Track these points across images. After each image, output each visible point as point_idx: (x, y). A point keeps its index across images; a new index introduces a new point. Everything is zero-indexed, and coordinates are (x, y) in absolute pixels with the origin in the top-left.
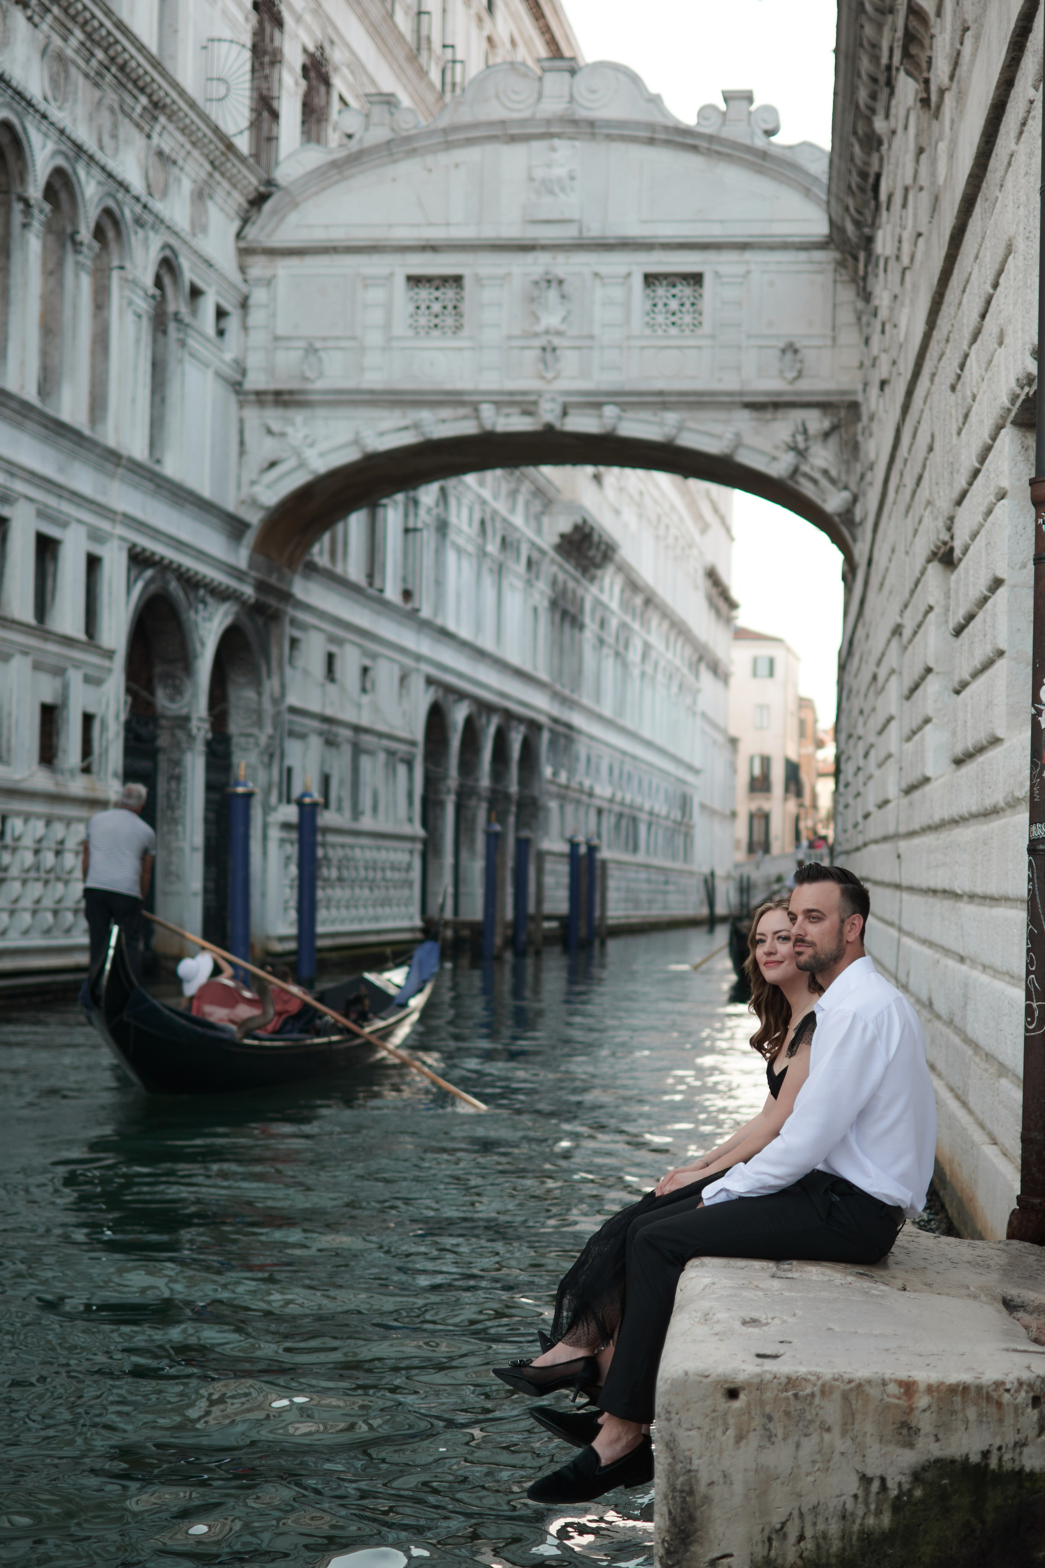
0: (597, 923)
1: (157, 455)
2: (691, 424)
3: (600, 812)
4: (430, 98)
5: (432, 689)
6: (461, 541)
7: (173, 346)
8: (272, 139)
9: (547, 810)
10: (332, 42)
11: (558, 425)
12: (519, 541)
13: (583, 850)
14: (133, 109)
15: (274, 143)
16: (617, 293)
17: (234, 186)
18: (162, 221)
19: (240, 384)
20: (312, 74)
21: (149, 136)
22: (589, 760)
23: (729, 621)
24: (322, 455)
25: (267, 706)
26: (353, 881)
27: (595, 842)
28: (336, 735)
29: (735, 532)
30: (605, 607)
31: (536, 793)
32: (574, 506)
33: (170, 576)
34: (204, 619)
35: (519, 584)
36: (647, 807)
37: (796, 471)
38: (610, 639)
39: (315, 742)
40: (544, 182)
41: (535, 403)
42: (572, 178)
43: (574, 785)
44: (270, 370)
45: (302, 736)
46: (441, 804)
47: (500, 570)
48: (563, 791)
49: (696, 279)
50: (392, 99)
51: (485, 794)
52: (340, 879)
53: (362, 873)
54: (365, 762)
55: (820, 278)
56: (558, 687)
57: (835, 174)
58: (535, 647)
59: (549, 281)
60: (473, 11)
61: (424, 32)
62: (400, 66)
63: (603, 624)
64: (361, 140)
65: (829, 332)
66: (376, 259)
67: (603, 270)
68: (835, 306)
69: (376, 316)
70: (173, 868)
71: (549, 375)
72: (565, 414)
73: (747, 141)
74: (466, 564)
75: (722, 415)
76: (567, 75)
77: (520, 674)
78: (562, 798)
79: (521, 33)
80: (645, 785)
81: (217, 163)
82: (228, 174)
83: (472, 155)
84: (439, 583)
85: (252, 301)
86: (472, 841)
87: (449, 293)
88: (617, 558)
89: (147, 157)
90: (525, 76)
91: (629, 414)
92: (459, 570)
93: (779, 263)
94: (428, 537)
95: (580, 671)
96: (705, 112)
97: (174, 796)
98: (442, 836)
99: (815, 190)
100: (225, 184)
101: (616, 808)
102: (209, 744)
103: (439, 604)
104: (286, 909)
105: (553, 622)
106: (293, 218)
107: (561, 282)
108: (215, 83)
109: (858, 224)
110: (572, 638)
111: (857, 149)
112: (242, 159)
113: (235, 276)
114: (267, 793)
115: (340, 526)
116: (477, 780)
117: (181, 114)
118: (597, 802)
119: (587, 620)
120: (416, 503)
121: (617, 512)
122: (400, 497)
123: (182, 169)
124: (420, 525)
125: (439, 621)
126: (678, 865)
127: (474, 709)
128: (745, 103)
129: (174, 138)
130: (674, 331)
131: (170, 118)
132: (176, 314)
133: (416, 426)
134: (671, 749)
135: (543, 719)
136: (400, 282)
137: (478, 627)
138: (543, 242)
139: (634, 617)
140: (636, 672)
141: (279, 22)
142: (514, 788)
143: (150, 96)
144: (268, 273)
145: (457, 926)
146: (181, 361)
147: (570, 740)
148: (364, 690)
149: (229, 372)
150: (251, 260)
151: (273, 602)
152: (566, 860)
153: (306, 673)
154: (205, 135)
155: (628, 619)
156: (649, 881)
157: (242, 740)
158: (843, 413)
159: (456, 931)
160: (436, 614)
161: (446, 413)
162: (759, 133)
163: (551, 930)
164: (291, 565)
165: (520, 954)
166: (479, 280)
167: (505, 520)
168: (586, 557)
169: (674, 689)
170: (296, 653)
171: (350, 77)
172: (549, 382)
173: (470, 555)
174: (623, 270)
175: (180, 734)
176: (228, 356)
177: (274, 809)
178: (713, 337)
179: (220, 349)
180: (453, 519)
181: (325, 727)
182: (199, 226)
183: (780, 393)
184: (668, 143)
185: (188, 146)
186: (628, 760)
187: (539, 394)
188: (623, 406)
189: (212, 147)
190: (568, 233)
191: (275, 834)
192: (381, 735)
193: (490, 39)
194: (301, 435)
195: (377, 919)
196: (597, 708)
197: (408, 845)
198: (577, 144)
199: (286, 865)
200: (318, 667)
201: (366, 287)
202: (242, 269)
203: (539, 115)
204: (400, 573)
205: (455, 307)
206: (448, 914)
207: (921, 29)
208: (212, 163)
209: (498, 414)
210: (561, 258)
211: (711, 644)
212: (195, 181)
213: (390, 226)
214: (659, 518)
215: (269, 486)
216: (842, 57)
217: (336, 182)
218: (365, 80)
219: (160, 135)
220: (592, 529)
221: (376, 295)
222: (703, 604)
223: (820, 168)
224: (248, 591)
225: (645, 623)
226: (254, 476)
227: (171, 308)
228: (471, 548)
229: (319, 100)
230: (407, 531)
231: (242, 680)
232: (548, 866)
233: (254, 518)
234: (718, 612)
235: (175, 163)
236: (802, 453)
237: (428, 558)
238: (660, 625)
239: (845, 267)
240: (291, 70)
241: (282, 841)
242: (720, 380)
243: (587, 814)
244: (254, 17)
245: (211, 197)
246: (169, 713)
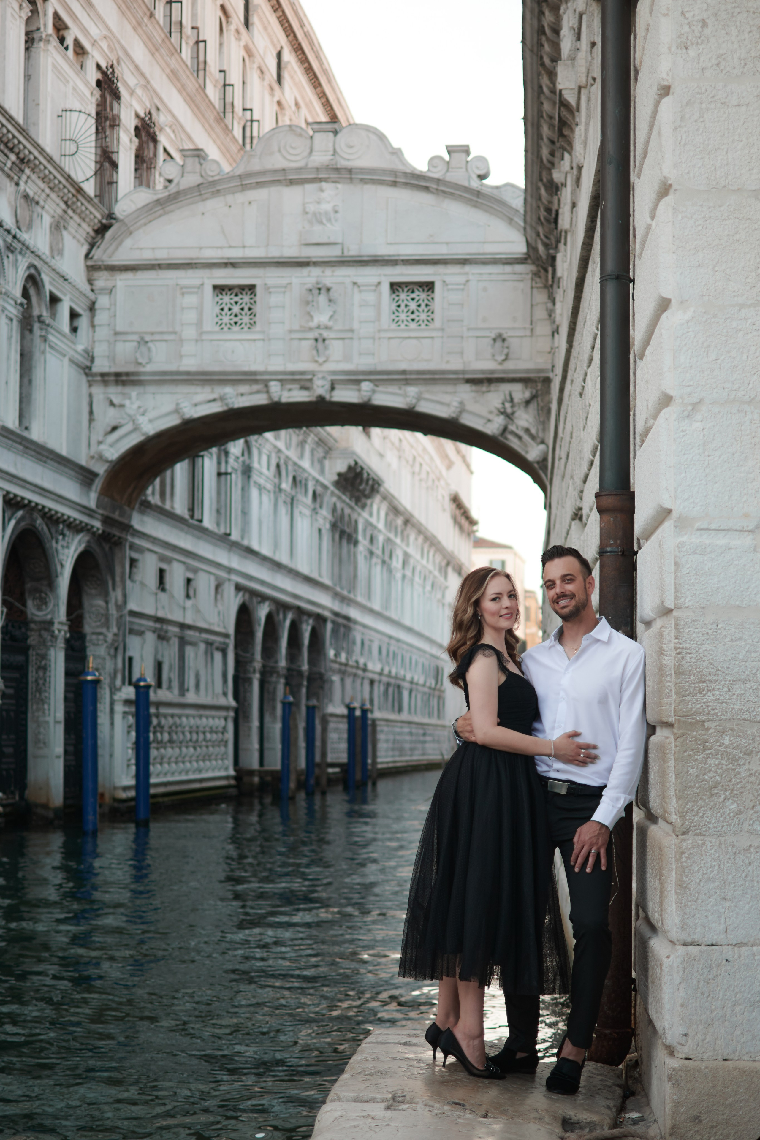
0: (370, 767)
1: (25, 423)
2: (427, 396)
3: (372, 682)
4: (234, 149)
5: (241, 594)
6: (262, 481)
7: (37, 341)
8: (112, 183)
9: (332, 682)
10: (158, 109)
11: (328, 397)
12: (306, 480)
13: (358, 713)
14: (5, 164)
15: (114, 185)
16: (371, 297)
17: (84, 220)
18: (28, 248)
19: (90, 368)
20: (143, 134)
21: (17, 184)
22: (363, 643)
23: (470, 534)
24: (151, 421)
25: (113, 611)
26: (181, 742)
27: (368, 706)
28: (166, 631)
29: (473, 467)
30: (375, 527)
31: (323, 670)
32: (348, 452)
33: (36, 515)
34: (63, 547)
35: (307, 512)
36: (408, 677)
37: (505, 429)
38: (379, 552)
39: (150, 637)
40: (314, 214)
41: (311, 380)
42: (336, 212)
43: (351, 663)
44: (112, 358)
45: (141, 633)
46: (250, 681)
47: (292, 502)
48: (343, 668)
49: (429, 286)
50: (202, 153)
51: (283, 672)
52: (171, 741)
53: (188, 736)
54: (189, 651)
55: (521, 285)
56: (338, 589)
57: (528, 209)
58: (320, 559)
59: (319, 289)
60: (266, 83)
61: (229, 100)
62: (210, 126)
63: (372, 540)
64: (178, 184)
65: (528, 326)
66: (190, 273)
67: (360, 280)
68: (532, 306)
69: (191, 316)
70: (41, 737)
71: (321, 360)
72: (333, 388)
73: (466, 184)
74: (265, 498)
75: (450, 388)
76: (331, 135)
77: (308, 580)
78: (343, 673)
79: (303, 98)
80: (407, 661)
81: (69, 203)
82: (78, 211)
83: (261, 194)
84: (245, 513)
85: (97, 306)
86: (274, 708)
87: (246, 298)
88: (382, 489)
89: (16, 200)
90: (300, 135)
91: (381, 389)
92: (261, 503)
93: (490, 274)
94: (236, 479)
95: (355, 576)
96: (434, 161)
97: (41, 682)
98: (250, 705)
99: (516, 219)
100: (76, 218)
101: (385, 679)
102: (67, 641)
103: (245, 530)
104: (128, 766)
105: (333, 540)
106: (128, 243)
107: (328, 290)
108: (68, 142)
109: (546, 246)
110: (349, 552)
111: (543, 191)
112: (89, 199)
113: (85, 287)
114: (114, 678)
115: (168, 473)
116: (276, 662)
117: (42, 167)
118: (370, 675)
119: (360, 538)
120: (227, 453)
121: (381, 456)
122: (214, 450)
123: (43, 208)
124: (229, 470)
125: (245, 543)
126: (434, 721)
127: (273, 608)
128: (463, 155)
129: (37, 185)
130: (413, 325)
131: (33, 171)
132: (40, 317)
133: (222, 399)
134: (427, 633)
135: (327, 614)
136: (208, 290)
137: (276, 545)
138: (314, 260)
139: (396, 534)
140: (399, 575)
141: (117, 96)
142: (305, 667)
143: (17, 154)
144: (110, 284)
145: (262, 774)
146: (43, 352)
147: (348, 629)
148: (188, 596)
149: (80, 359)
150: (96, 274)
151: (116, 532)
152: (345, 720)
153: (143, 584)
154: (60, 182)
155: (392, 536)
156: (411, 734)
157: (94, 637)
158: (539, 386)
159: (261, 778)
160: (242, 538)
161: (244, 388)
162: (474, 177)
163: (334, 773)
164: (130, 504)
165: (310, 794)
166: (267, 288)
167: (295, 464)
168: (358, 490)
169: (428, 588)
170: (134, 570)
171: (172, 135)
172: (321, 365)
173: (269, 491)
174: (375, 280)
175: (45, 634)
176: (80, 348)
177: (119, 690)
178: (442, 330)
179: (74, 343)
180: (255, 465)
181: (158, 625)
182: (57, 250)
183: (492, 372)
184: (406, 185)
185: (48, 191)
186: (393, 642)
187: (314, 374)
188: (376, 382)
189: (66, 191)
190: (333, 253)
191: (119, 708)
192: (201, 630)
193: (279, 103)
194: (135, 406)
195: (200, 771)
196: (368, 604)
197: (223, 713)
198: (339, 186)
199: (129, 732)
200: (152, 581)
201: (183, 294)
202: (90, 282)
203: (310, 165)
204: (214, 506)
205: (250, 309)
206: (255, 765)
207: (570, 118)
208: (66, 203)
209: (282, 389)
210: (328, 271)
211: (456, 553)
212: (53, 217)
213: (201, 248)
214: (414, 458)
215: (111, 445)
216: (529, 124)
217: (160, 216)
218: (183, 136)
219: (26, 182)
220: (362, 469)
221: (191, 300)
222: (449, 521)
223: (518, 203)
224: (97, 524)
225: (405, 538)
226: (101, 438)
227: (36, 312)
228: (269, 486)
229: (148, 153)
230: (219, 474)
231: (93, 592)
232: (332, 725)
233: (101, 469)
234: (461, 528)
235: (37, 203)
236: (509, 417)
237: (236, 495)
238: (416, 539)
239: (540, 277)
240: (127, 131)
241: (125, 713)
242: (448, 362)
243: (362, 684)
244: (97, 93)
245: (65, 228)
246: (36, 619)
